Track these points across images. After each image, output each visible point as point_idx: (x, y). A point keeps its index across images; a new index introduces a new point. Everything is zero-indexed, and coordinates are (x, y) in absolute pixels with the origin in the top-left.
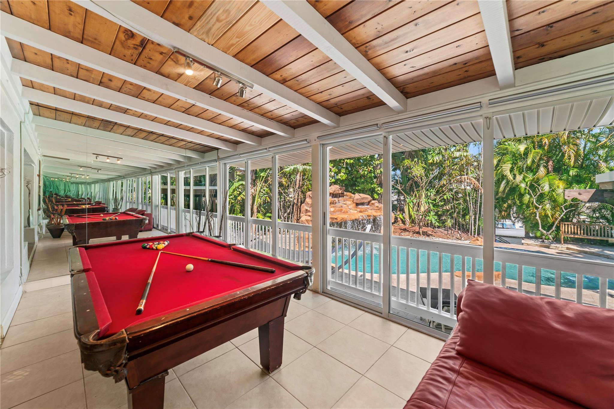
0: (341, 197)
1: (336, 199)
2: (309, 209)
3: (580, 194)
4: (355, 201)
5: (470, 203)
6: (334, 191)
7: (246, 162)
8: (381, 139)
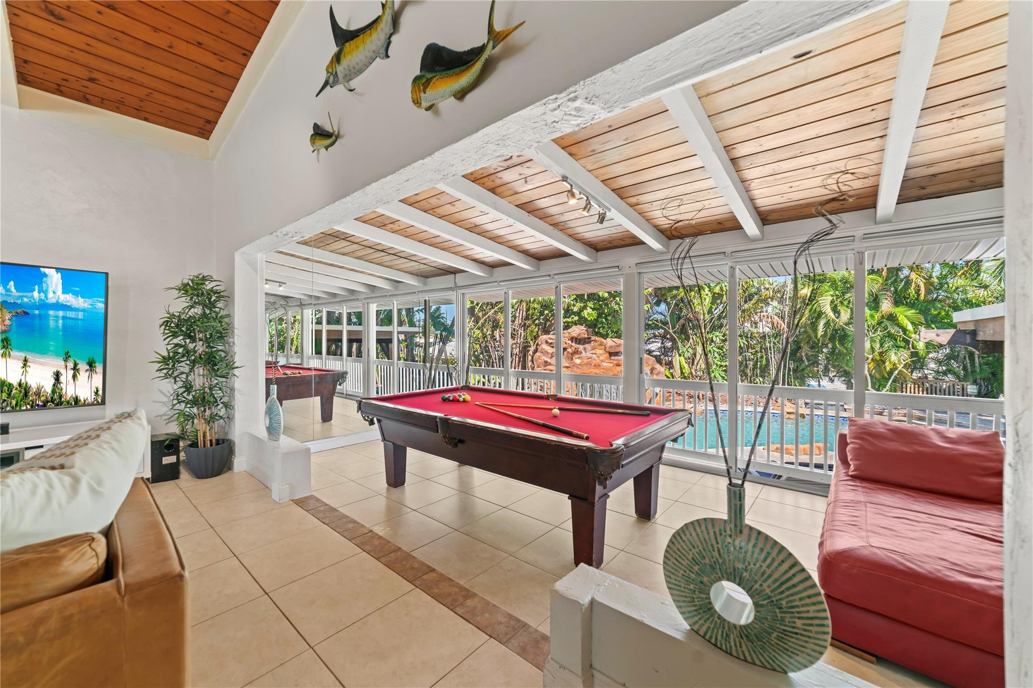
0: (588, 343)
1: (581, 347)
2: (549, 361)
3: (938, 335)
4: (607, 349)
5: (771, 353)
6: (579, 335)
7: (506, 293)
8: (726, 270)
